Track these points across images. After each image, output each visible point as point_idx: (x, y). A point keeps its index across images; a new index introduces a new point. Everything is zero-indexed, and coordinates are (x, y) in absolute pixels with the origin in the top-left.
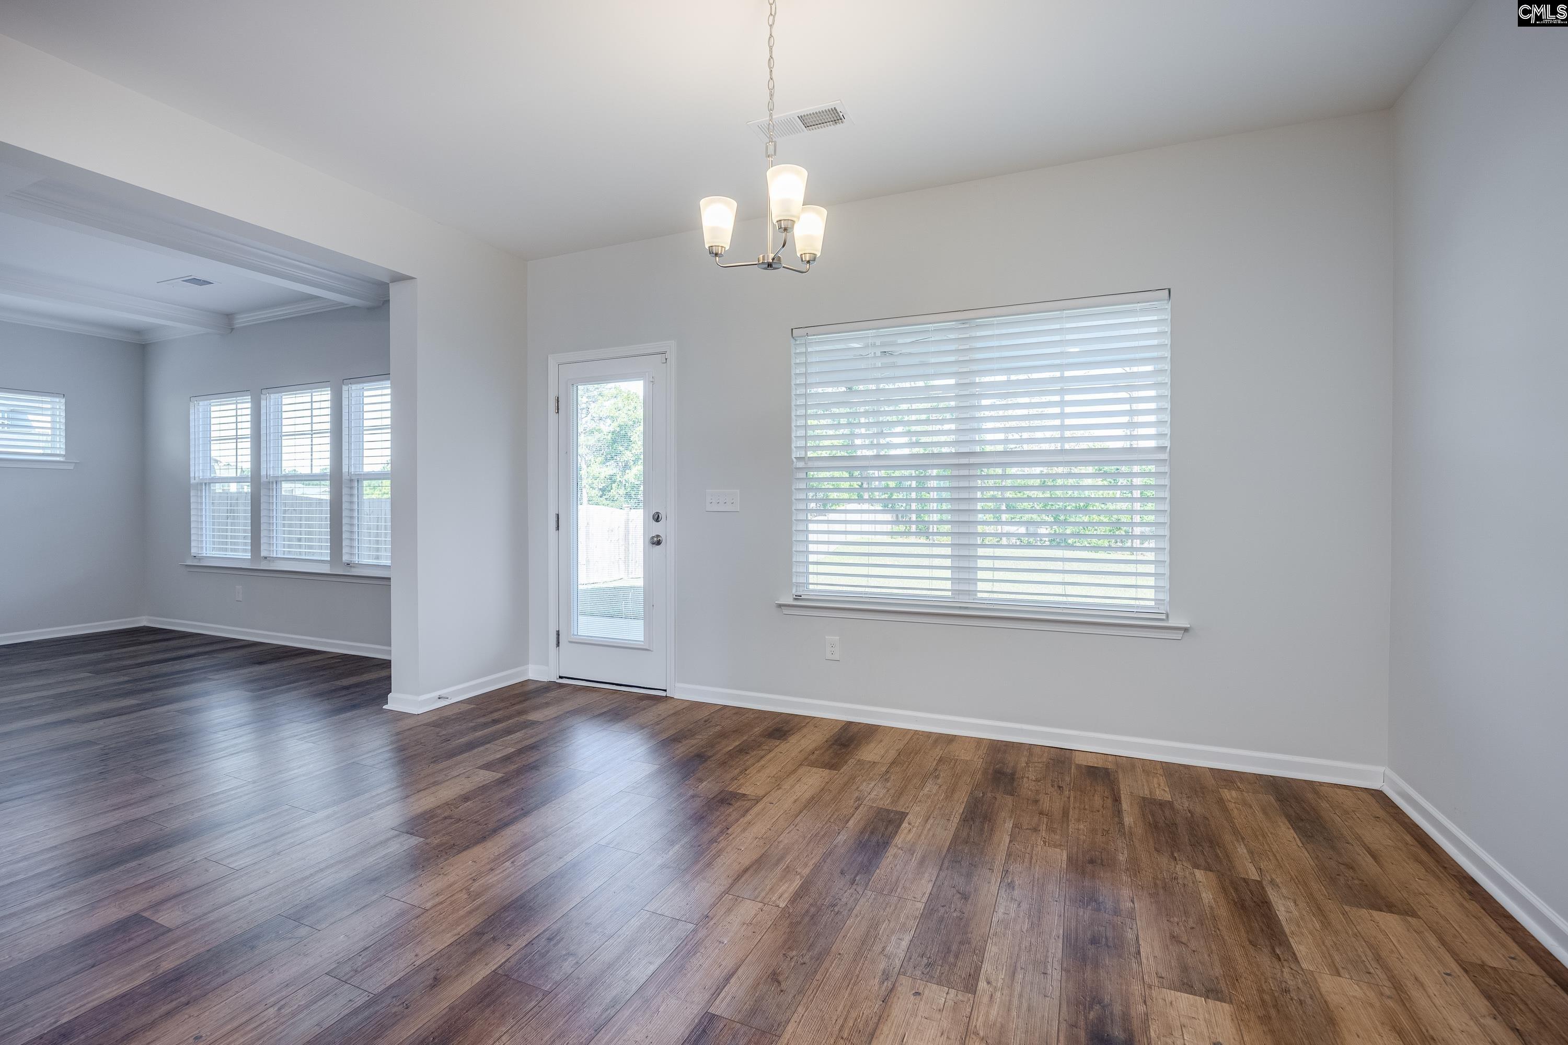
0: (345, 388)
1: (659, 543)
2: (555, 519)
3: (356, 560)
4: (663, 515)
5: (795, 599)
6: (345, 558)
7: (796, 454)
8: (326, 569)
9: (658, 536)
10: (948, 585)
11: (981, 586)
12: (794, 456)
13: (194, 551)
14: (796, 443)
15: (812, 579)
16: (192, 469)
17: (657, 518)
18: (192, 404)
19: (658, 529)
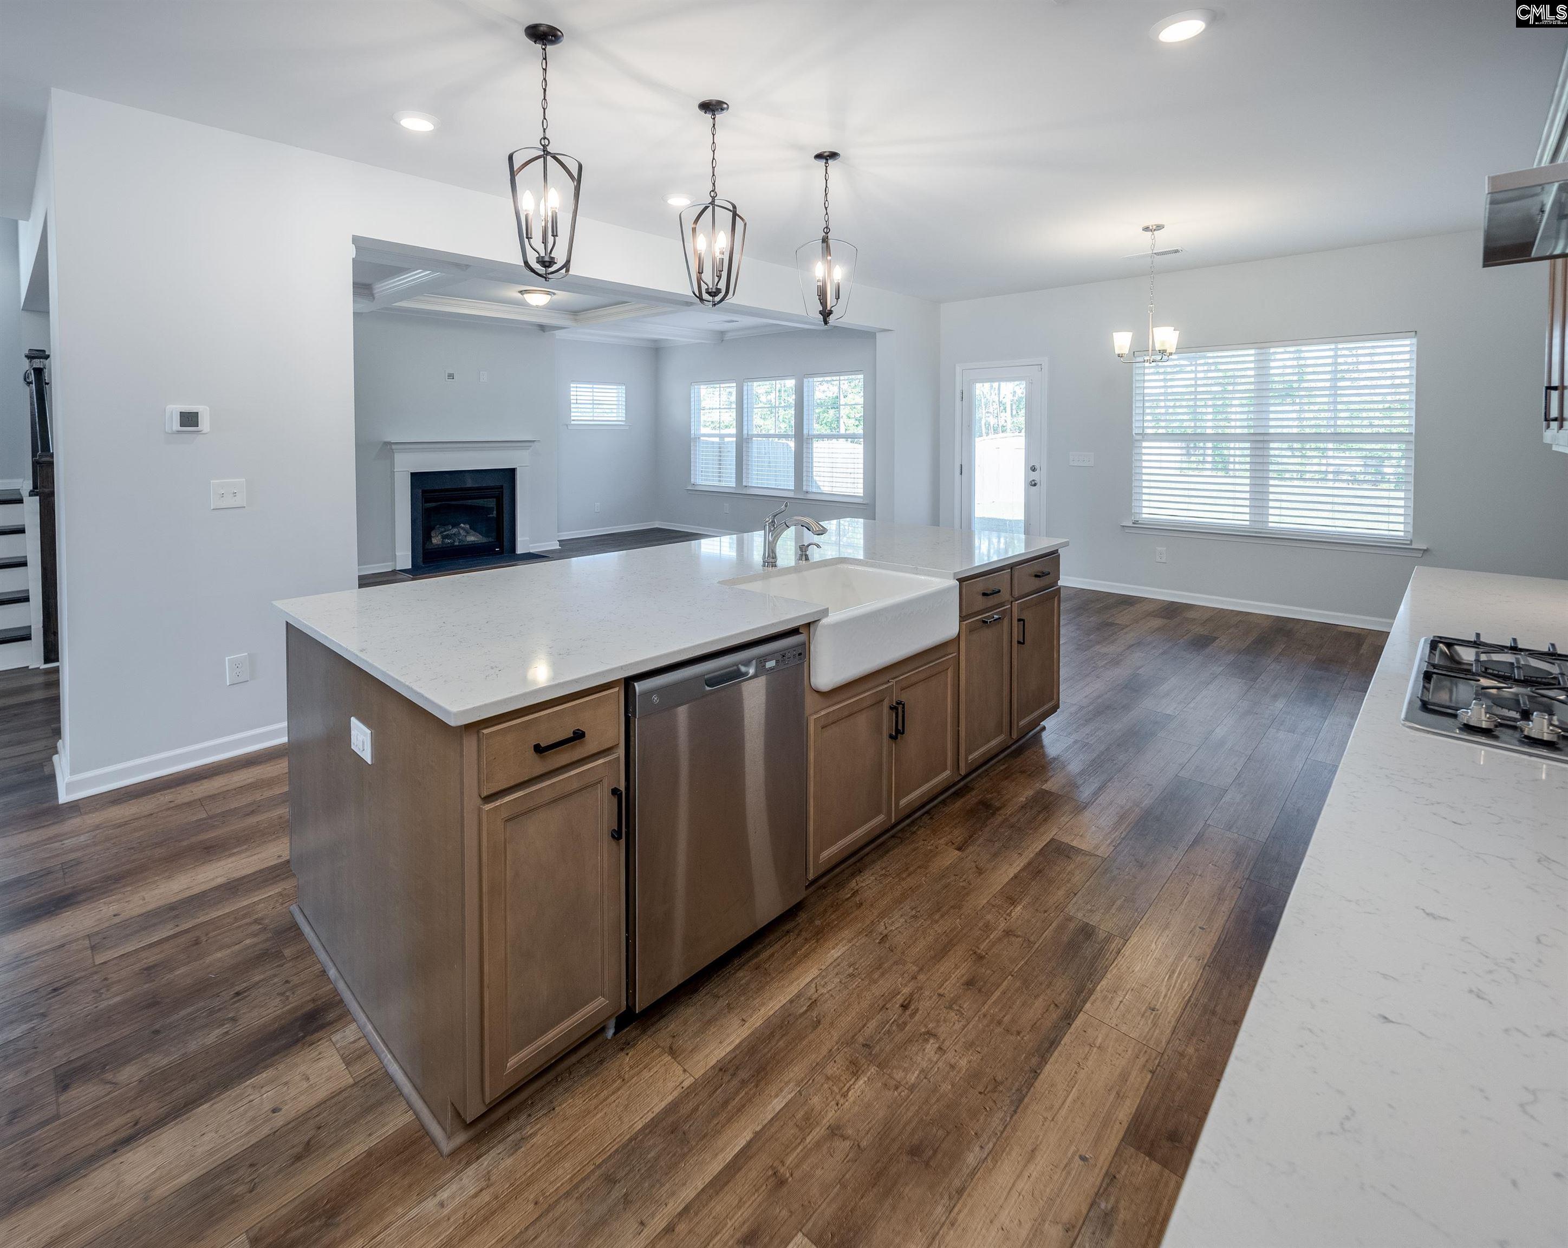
0: (805, 380)
1: (1035, 485)
2: (960, 466)
3: (810, 490)
4: (1037, 467)
5: (1133, 523)
6: (804, 488)
7: (1135, 431)
8: (791, 495)
9: (1034, 480)
10: (1247, 517)
11: (1271, 519)
12: (1134, 433)
13: (692, 480)
14: (1135, 424)
15: (1145, 510)
16: (692, 428)
17: (1033, 469)
18: (692, 387)
19: (1034, 476)
